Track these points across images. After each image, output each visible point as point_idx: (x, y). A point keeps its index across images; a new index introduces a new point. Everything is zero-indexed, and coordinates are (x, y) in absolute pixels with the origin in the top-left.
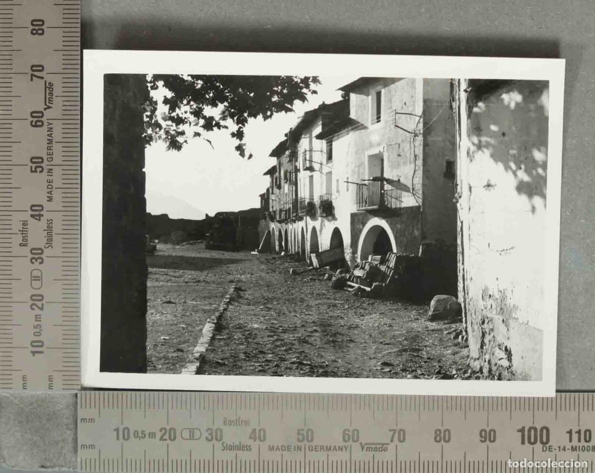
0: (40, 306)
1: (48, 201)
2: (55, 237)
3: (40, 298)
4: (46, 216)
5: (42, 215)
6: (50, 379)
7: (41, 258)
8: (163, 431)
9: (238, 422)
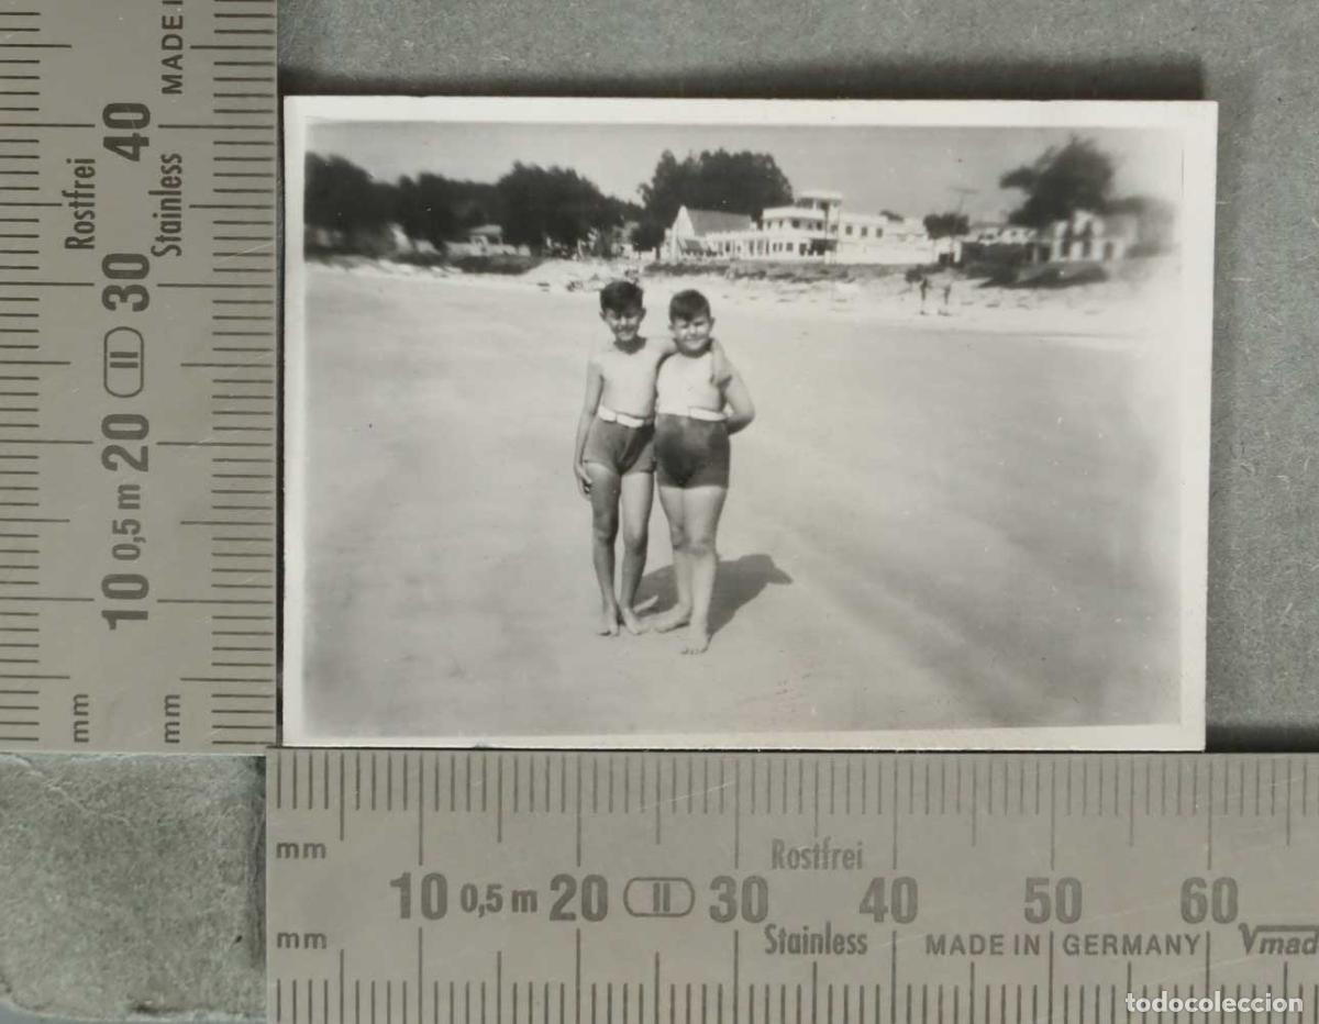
0: (137, 456)
1: (165, 91)
2: (188, 218)
3: (137, 427)
4: (160, 143)
5: (145, 142)
6: (170, 704)
7: (142, 291)
8: (563, 887)
9: (818, 856)
